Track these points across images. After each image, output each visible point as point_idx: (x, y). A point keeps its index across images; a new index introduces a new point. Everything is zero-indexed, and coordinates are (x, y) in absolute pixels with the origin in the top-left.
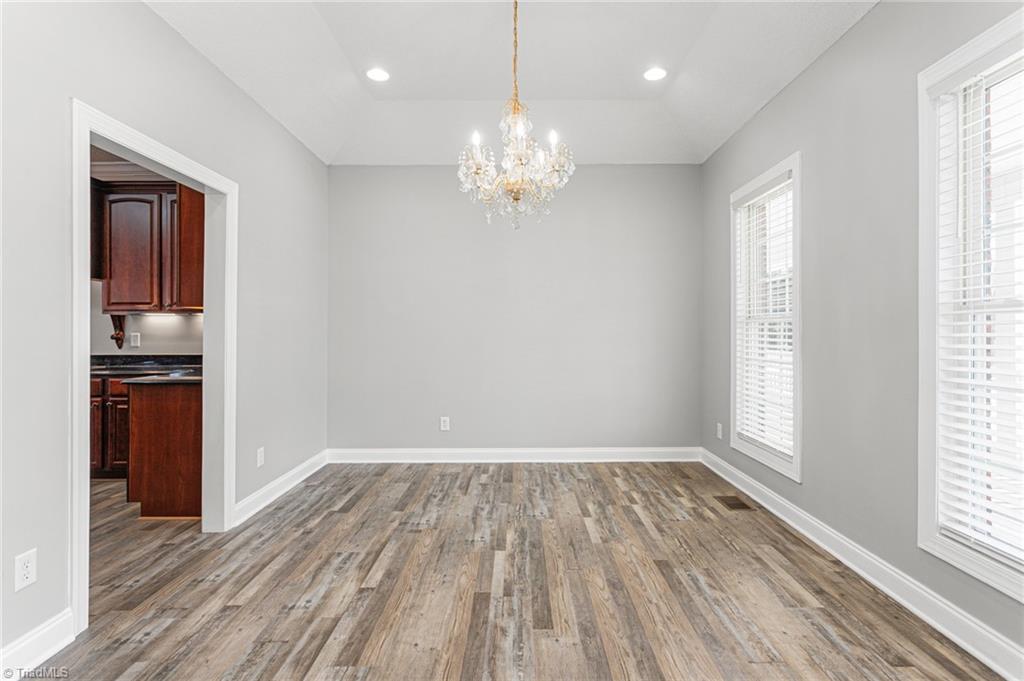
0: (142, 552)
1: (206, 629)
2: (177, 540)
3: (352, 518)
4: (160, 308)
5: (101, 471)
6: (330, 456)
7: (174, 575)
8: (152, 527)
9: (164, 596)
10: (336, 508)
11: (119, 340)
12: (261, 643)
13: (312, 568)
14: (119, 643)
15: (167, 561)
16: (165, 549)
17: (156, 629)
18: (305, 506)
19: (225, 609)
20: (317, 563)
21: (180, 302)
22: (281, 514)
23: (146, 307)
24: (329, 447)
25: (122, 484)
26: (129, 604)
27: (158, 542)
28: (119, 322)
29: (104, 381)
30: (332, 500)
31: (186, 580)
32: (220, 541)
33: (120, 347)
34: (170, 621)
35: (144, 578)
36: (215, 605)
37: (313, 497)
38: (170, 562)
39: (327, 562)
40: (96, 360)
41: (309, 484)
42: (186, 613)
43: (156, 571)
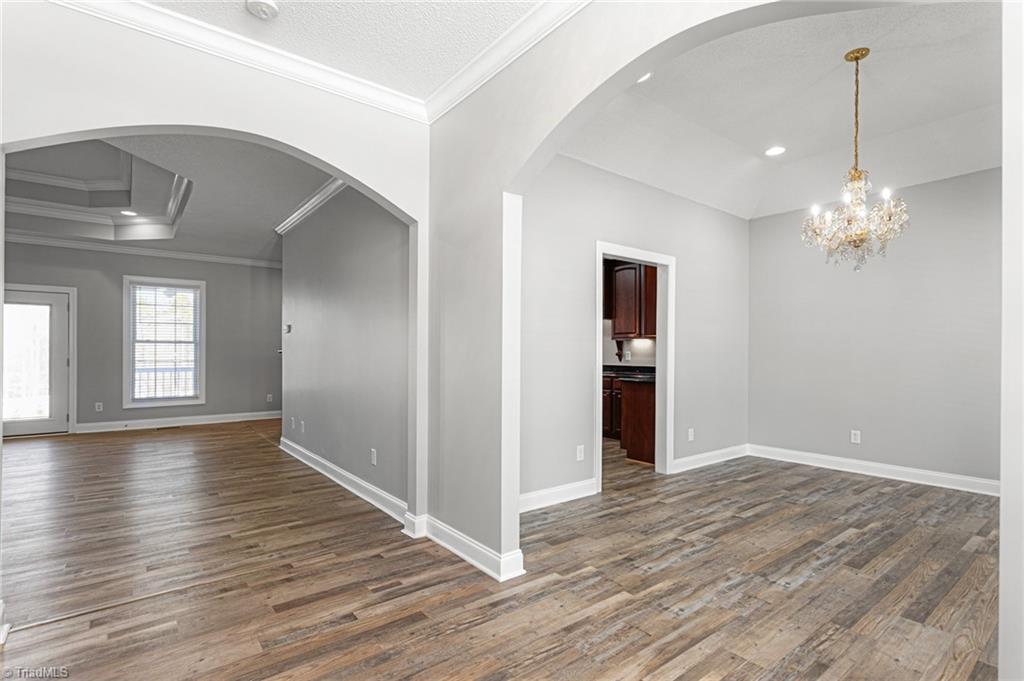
0: (624, 473)
1: (647, 506)
2: (643, 472)
3: (748, 486)
4: (640, 336)
5: (609, 433)
6: (749, 450)
7: (639, 484)
8: (632, 464)
9: (633, 490)
10: (740, 479)
11: (620, 356)
12: (671, 518)
13: (710, 501)
14: (612, 499)
15: (635, 479)
16: (636, 474)
17: (627, 500)
18: (719, 474)
19: (658, 502)
20: (715, 499)
21: (646, 333)
22: (703, 474)
23: (632, 335)
24: (749, 442)
25: (618, 443)
26: (618, 489)
27: (632, 471)
28: (620, 345)
29: (612, 381)
30: (740, 474)
31: (643, 487)
32: (664, 477)
33: (620, 360)
34: (633, 499)
35: (625, 482)
36: (654, 500)
37: (727, 471)
38: (637, 479)
39: (720, 501)
40: (606, 368)
41: (727, 464)
42: (640, 499)
43: (631, 481)
